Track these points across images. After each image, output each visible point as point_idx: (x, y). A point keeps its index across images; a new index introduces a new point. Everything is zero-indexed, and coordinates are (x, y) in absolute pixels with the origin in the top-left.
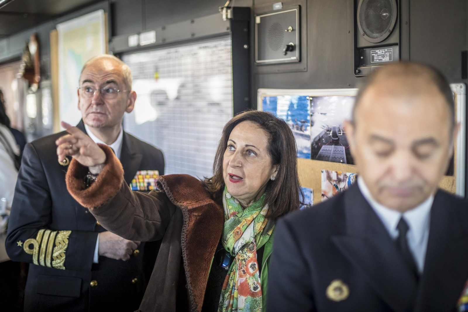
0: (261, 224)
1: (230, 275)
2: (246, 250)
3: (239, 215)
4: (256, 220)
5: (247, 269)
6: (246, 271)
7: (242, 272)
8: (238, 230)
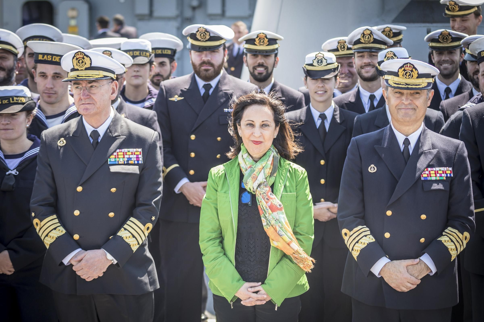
0: (268, 169)
1: (259, 204)
2: (262, 186)
3: (253, 167)
4: (265, 168)
5: (269, 197)
6: (268, 198)
7: (266, 200)
8: (254, 176)
